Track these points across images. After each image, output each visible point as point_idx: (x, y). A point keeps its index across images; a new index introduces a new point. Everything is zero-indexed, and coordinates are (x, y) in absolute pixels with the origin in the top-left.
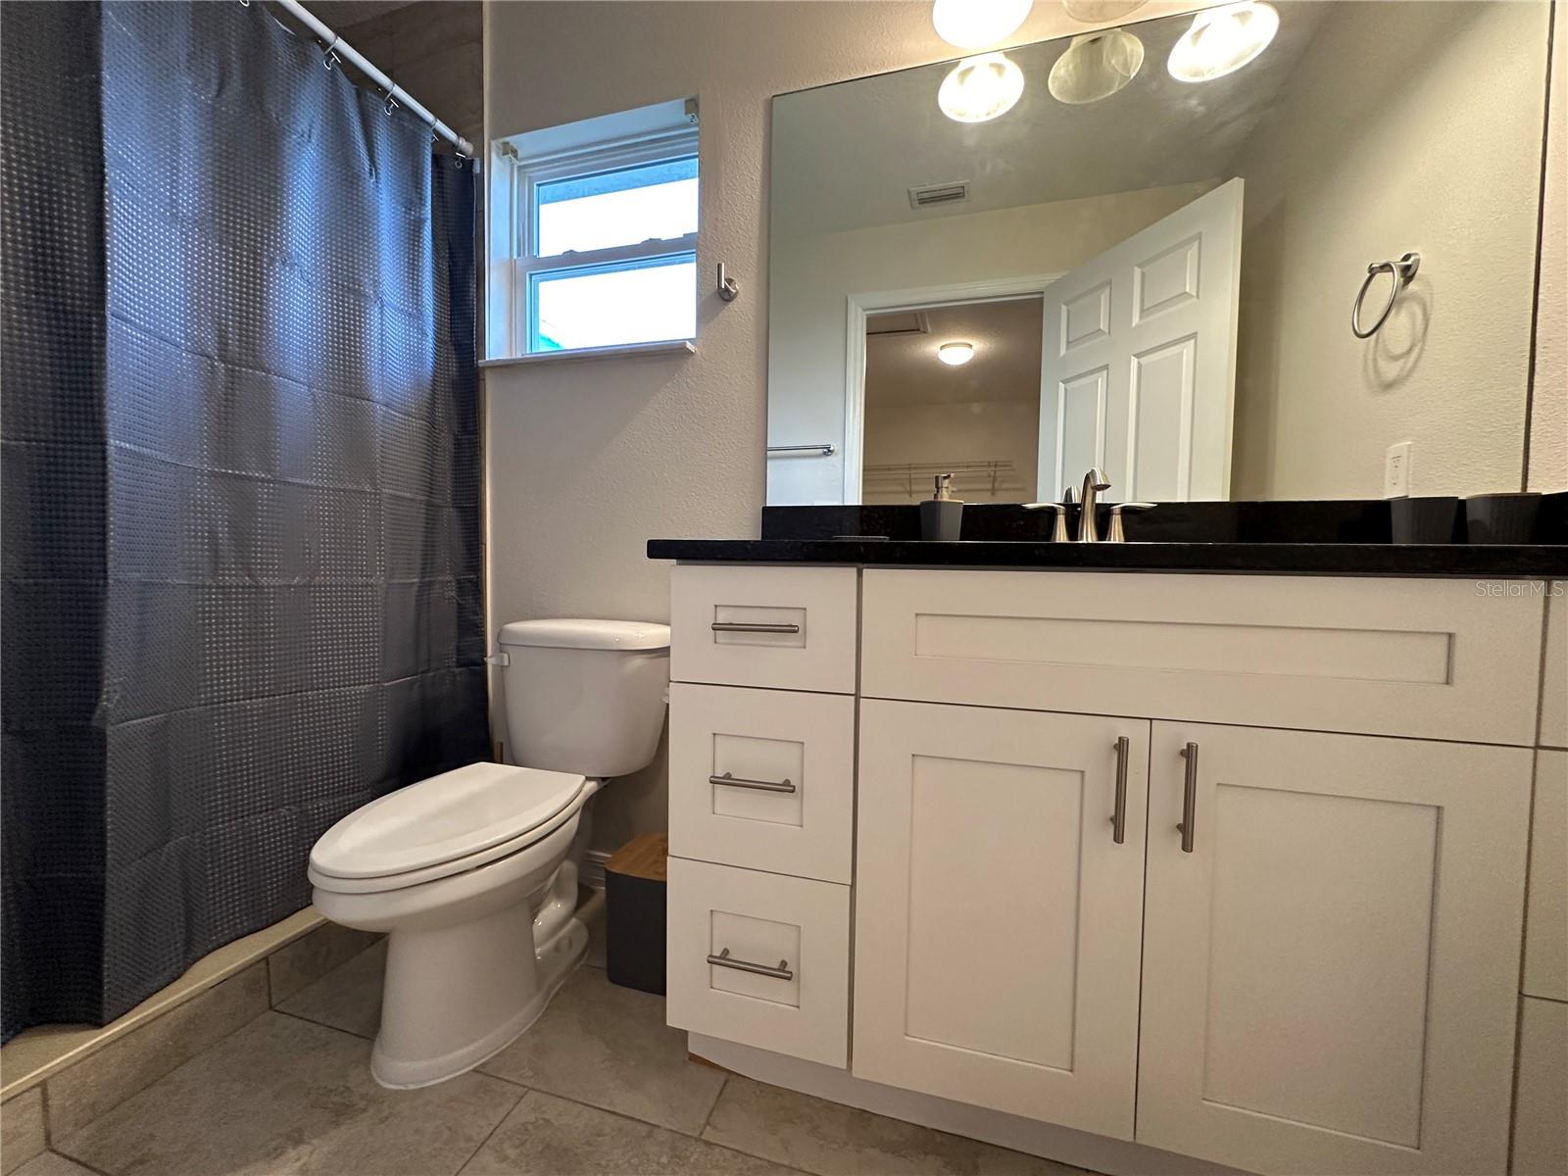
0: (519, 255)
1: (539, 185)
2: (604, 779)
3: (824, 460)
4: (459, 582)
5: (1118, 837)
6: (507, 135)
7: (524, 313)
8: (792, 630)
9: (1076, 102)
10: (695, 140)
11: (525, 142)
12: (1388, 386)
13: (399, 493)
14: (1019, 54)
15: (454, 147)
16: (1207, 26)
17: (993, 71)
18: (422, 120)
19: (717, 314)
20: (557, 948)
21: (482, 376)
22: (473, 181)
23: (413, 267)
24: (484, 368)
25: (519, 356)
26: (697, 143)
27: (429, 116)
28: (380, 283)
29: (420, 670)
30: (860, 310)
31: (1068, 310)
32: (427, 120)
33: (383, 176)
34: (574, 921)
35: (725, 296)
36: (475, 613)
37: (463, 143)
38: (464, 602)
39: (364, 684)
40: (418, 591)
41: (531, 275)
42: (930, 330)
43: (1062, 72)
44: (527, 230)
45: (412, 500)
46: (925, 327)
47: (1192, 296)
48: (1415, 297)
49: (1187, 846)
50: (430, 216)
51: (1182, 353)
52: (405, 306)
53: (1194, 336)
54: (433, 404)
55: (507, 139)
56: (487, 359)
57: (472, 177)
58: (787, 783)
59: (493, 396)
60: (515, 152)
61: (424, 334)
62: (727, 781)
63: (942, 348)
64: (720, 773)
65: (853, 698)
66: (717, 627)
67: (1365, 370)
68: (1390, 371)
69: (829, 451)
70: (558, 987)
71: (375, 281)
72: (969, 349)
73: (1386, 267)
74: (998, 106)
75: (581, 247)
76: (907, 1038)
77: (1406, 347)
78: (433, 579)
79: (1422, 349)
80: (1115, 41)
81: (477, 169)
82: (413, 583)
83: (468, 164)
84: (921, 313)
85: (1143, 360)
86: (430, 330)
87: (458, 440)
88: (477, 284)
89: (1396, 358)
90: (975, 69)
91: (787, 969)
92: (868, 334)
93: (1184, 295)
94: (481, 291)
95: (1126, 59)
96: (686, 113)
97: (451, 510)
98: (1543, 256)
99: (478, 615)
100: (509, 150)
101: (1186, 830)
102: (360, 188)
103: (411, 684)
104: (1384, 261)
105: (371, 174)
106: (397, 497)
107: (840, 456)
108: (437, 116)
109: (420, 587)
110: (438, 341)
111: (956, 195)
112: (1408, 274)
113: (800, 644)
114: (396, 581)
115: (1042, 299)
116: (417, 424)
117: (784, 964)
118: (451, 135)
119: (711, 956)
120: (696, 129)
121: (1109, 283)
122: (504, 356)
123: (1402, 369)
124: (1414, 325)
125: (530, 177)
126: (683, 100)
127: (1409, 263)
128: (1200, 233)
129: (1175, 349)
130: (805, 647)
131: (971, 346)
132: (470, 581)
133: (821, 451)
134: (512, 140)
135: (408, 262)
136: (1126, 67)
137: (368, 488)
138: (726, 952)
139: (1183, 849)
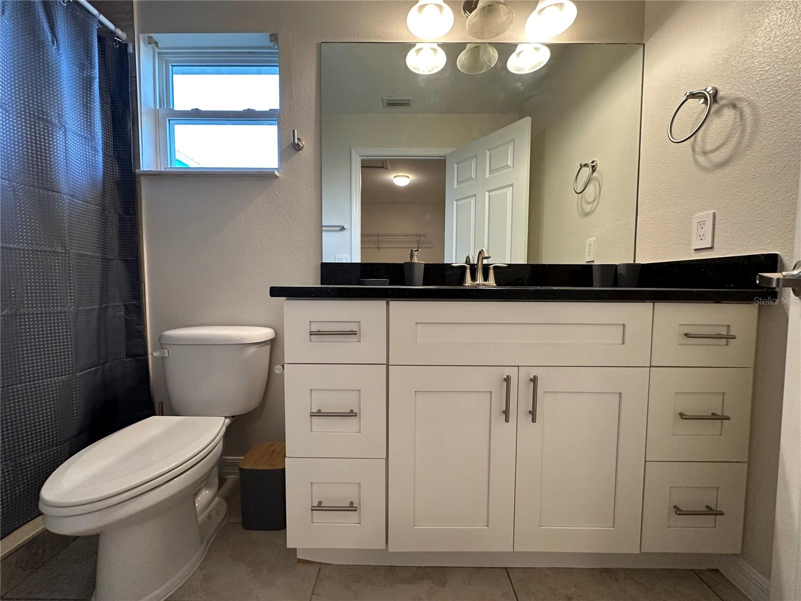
0: (160, 107)
1: (173, 66)
2: (233, 417)
3: (340, 233)
4: (126, 306)
5: (507, 420)
6: (151, 33)
7: (165, 144)
8: (353, 333)
9: (468, 73)
10: (277, 57)
11: (165, 39)
12: (587, 214)
13: (81, 252)
14: (445, 46)
15: (112, 33)
16: (522, 51)
17: (432, 51)
18: (89, 12)
19: (292, 157)
20: (209, 517)
21: (138, 180)
22: (127, 57)
23: (87, 107)
24: (140, 175)
25: (163, 169)
26: (278, 59)
27: (94, 11)
28: (63, 116)
29: (102, 362)
30: (358, 156)
31: (457, 167)
32: (93, 13)
33: (62, 45)
34: (217, 499)
35: (297, 148)
36: (139, 325)
37: (119, 32)
38: (129, 318)
39: (62, 376)
40: (98, 314)
41: (169, 120)
42: (389, 168)
43: (462, 58)
44: (166, 92)
45: (93, 257)
46: (387, 166)
47: (511, 167)
48: (596, 179)
49: (534, 420)
50: (98, 76)
51: (507, 192)
52: (81, 132)
53: (512, 185)
54: (103, 195)
55: (151, 35)
56: (141, 169)
57: (128, 54)
58: (352, 411)
59: (146, 194)
60: (156, 44)
61: (96, 151)
62: (319, 414)
63: (395, 177)
64: (315, 410)
65: (385, 365)
66: (312, 334)
67: (578, 207)
68: (587, 208)
69: (343, 228)
70: (212, 540)
71: (59, 114)
72: (407, 179)
73: (586, 165)
74: (434, 68)
75: (204, 107)
76: (415, 527)
77: (593, 199)
78: (107, 305)
79: (599, 201)
80: (485, 49)
81: (130, 50)
82: (95, 308)
83: (123, 47)
84: (386, 160)
85: (492, 194)
86: (100, 148)
87: (122, 218)
88: (132, 122)
89: (589, 203)
90: (423, 49)
91: (354, 506)
92: (362, 167)
93: (507, 166)
94: (136, 125)
95: (490, 58)
96: (271, 42)
97: (119, 261)
98: (640, 170)
99: (141, 325)
100: (151, 41)
101: (533, 413)
102: (46, 52)
103: (95, 372)
104: (585, 163)
105: (53, 43)
106: (82, 255)
107: (349, 231)
108: (100, 12)
109: (99, 311)
110: (105, 154)
111: (405, 104)
112: (594, 169)
113: (358, 340)
114: (81, 308)
115: (445, 159)
116: (94, 208)
117: (352, 503)
118: (111, 26)
119: (312, 507)
120: (277, 51)
121: (476, 156)
122: (153, 169)
123: (592, 207)
124: (595, 189)
125: (166, 60)
126: (268, 34)
127: (594, 164)
128: (514, 139)
129: (505, 190)
130: (360, 342)
131: (408, 177)
132: (135, 305)
133: (339, 228)
134: (156, 36)
135: (83, 104)
136: (490, 61)
137: (59, 249)
138: (320, 502)
139: (532, 422)
